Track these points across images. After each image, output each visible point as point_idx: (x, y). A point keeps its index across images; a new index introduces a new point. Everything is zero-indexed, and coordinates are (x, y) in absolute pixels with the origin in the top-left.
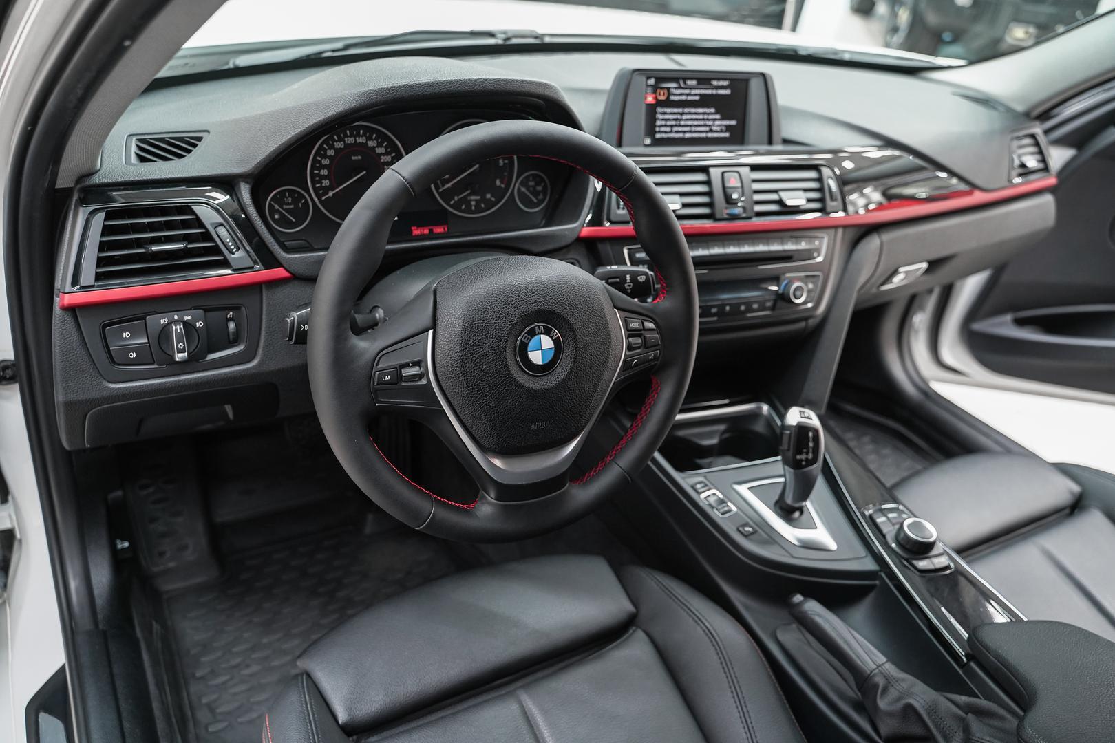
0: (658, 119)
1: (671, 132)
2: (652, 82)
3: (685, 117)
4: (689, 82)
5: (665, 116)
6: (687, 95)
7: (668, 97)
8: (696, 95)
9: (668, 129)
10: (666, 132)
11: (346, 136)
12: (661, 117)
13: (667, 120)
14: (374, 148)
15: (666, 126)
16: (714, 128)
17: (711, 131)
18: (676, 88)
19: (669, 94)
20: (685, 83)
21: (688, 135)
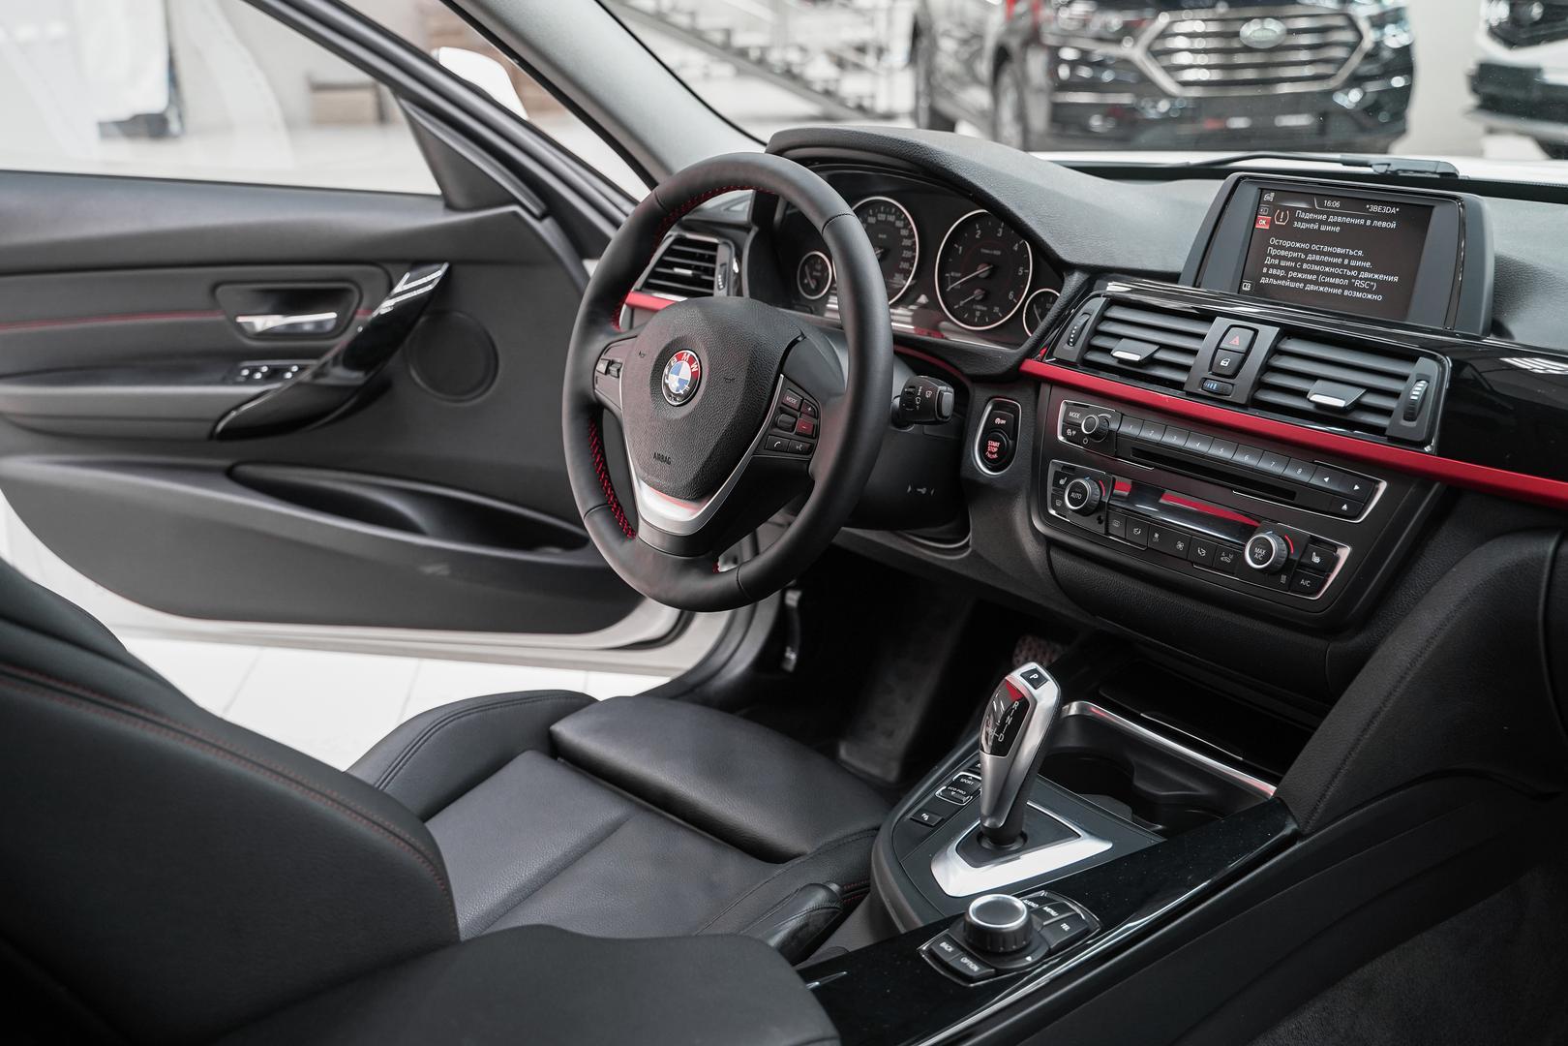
0: (1270, 255)
1: (1284, 278)
2: (1269, 197)
3: (1310, 257)
4: (1328, 203)
5: (1281, 250)
6: (1321, 222)
7: (1291, 222)
8: (1335, 224)
9: (1281, 273)
10: (1277, 277)
11: (880, 212)
12: (1274, 252)
13: (1281, 258)
14: (900, 228)
15: (1278, 267)
16: (1357, 283)
17: (1351, 287)
18: (1304, 210)
19: (1294, 218)
20: (1321, 205)
21: (1310, 287)
